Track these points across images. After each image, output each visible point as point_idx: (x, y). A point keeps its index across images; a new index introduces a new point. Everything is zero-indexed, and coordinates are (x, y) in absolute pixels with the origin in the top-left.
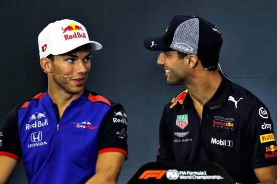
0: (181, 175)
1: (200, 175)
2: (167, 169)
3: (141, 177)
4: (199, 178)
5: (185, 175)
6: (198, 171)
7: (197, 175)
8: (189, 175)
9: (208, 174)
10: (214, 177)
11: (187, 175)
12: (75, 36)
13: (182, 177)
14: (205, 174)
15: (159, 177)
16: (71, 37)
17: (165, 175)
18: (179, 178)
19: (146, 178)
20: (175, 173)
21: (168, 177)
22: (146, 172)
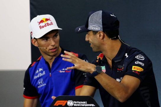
0: (75, 103)
1: (84, 104)
2: (68, 100)
3: (55, 105)
4: (83, 105)
5: (76, 104)
6: (83, 101)
7: (82, 104)
8: (78, 103)
9: (88, 103)
10: (90, 105)
11: (77, 104)
12: (45, 26)
13: (75, 105)
14: (86, 103)
15: (64, 105)
16: (43, 27)
17: (67, 103)
18: (73, 105)
19: (57, 105)
20: (72, 102)
21: (68, 104)
22: (58, 102)
